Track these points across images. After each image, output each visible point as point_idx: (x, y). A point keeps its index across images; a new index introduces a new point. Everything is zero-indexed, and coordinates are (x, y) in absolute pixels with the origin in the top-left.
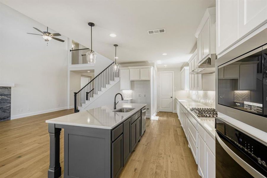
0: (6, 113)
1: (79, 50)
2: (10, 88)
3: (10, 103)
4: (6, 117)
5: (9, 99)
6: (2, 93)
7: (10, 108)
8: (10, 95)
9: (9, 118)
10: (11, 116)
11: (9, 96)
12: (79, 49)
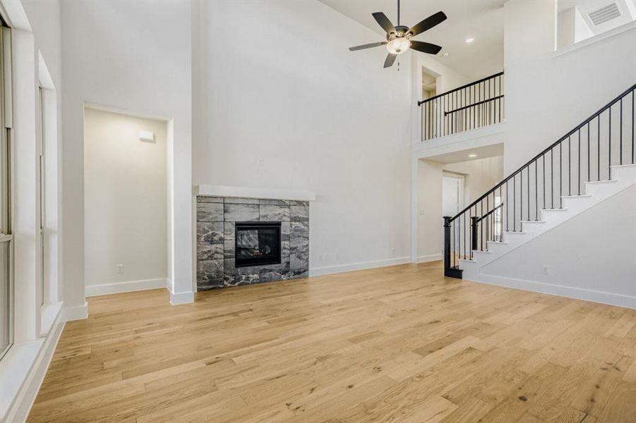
0: (302, 262)
1: (436, 97)
2: (308, 203)
3: (308, 238)
4: (302, 270)
5: (306, 228)
6: (297, 215)
7: (308, 250)
8: (307, 220)
9: (306, 272)
10: (310, 269)
11: (306, 223)
12: (437, 95)
